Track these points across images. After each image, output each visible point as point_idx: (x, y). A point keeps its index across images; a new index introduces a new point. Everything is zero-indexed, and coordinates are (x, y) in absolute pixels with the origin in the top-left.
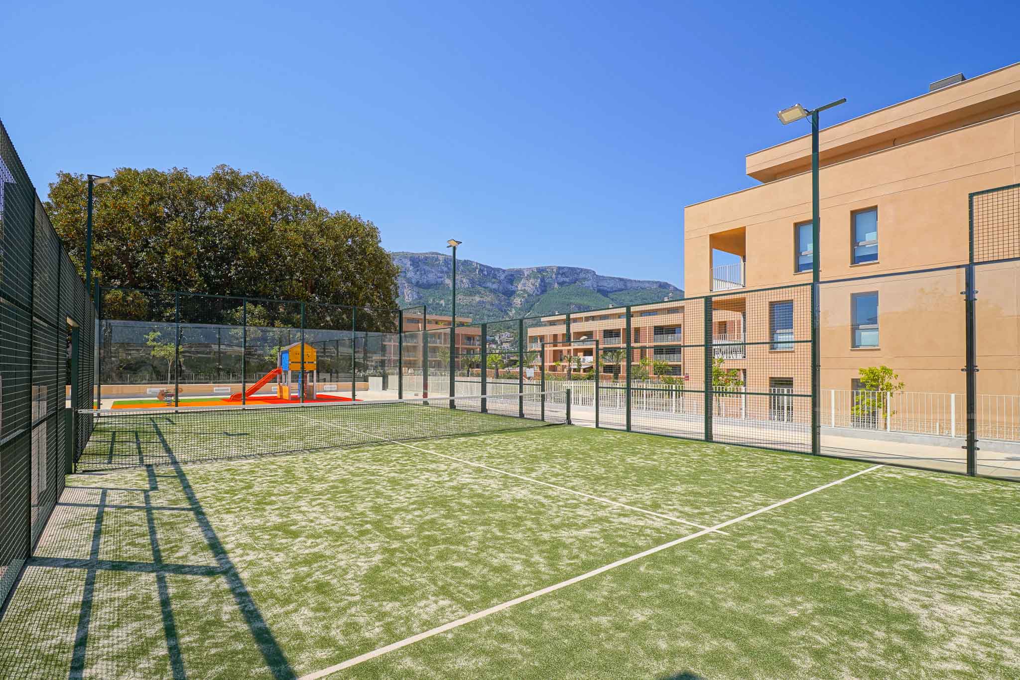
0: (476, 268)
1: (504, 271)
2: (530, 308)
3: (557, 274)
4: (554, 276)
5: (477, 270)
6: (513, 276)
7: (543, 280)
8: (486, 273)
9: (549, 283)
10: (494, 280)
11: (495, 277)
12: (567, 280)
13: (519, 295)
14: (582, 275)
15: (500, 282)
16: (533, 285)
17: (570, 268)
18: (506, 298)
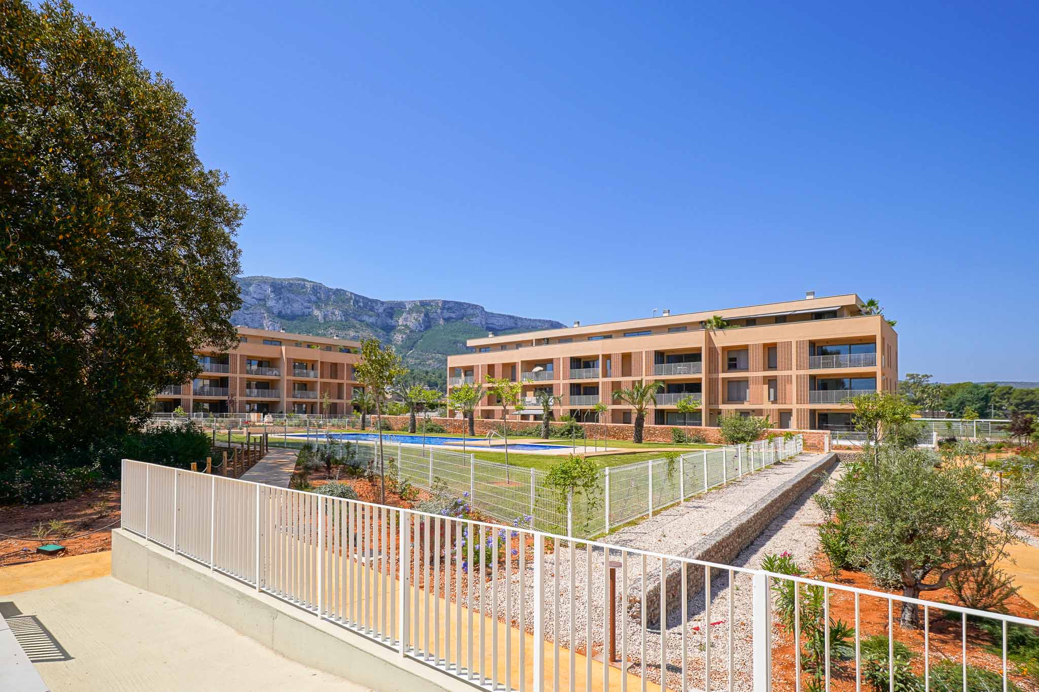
0: (351, 298)
1: (383, 303)
2: (413, 346)
3: (443, 309)
4: (439, 311)
5: (352, 301)
6: (393, 309)
7: (426, 315)
8: (361, 304)
9: (433, 319)
10: (371, 313)
11: (372, 309)
12: (453, 315)
13: (400, 331)
14: (470, 311)
15: (378, 315)
16: (416, 320)
17: (456, 303)
18: (385, 333)
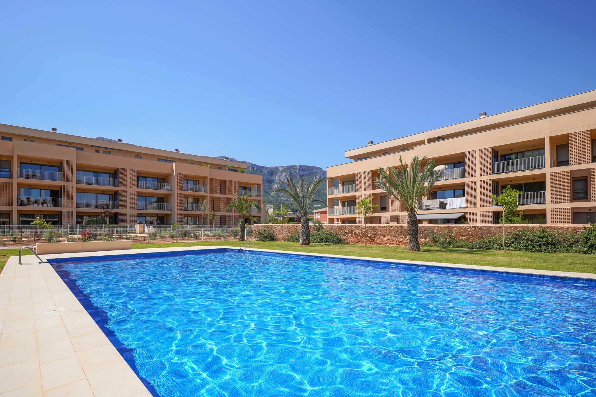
0: (250, 166)
1: (267, 168)
3: (299, 170)
4: (297, 171)
6: (273, 171)
7: (290, 174)
8: (255, 169)
9: (294, 175)
10: (260, 173)
12: (305, 173)
13: (276, 183)
14: (314, 171)
15: (264, 175)
16: (285, 176)
17: (307, 166)
18: (268, 184)
